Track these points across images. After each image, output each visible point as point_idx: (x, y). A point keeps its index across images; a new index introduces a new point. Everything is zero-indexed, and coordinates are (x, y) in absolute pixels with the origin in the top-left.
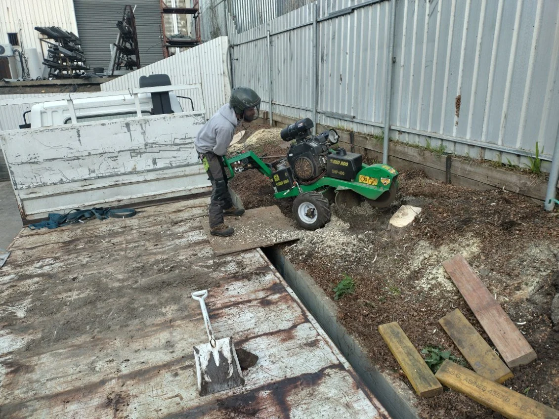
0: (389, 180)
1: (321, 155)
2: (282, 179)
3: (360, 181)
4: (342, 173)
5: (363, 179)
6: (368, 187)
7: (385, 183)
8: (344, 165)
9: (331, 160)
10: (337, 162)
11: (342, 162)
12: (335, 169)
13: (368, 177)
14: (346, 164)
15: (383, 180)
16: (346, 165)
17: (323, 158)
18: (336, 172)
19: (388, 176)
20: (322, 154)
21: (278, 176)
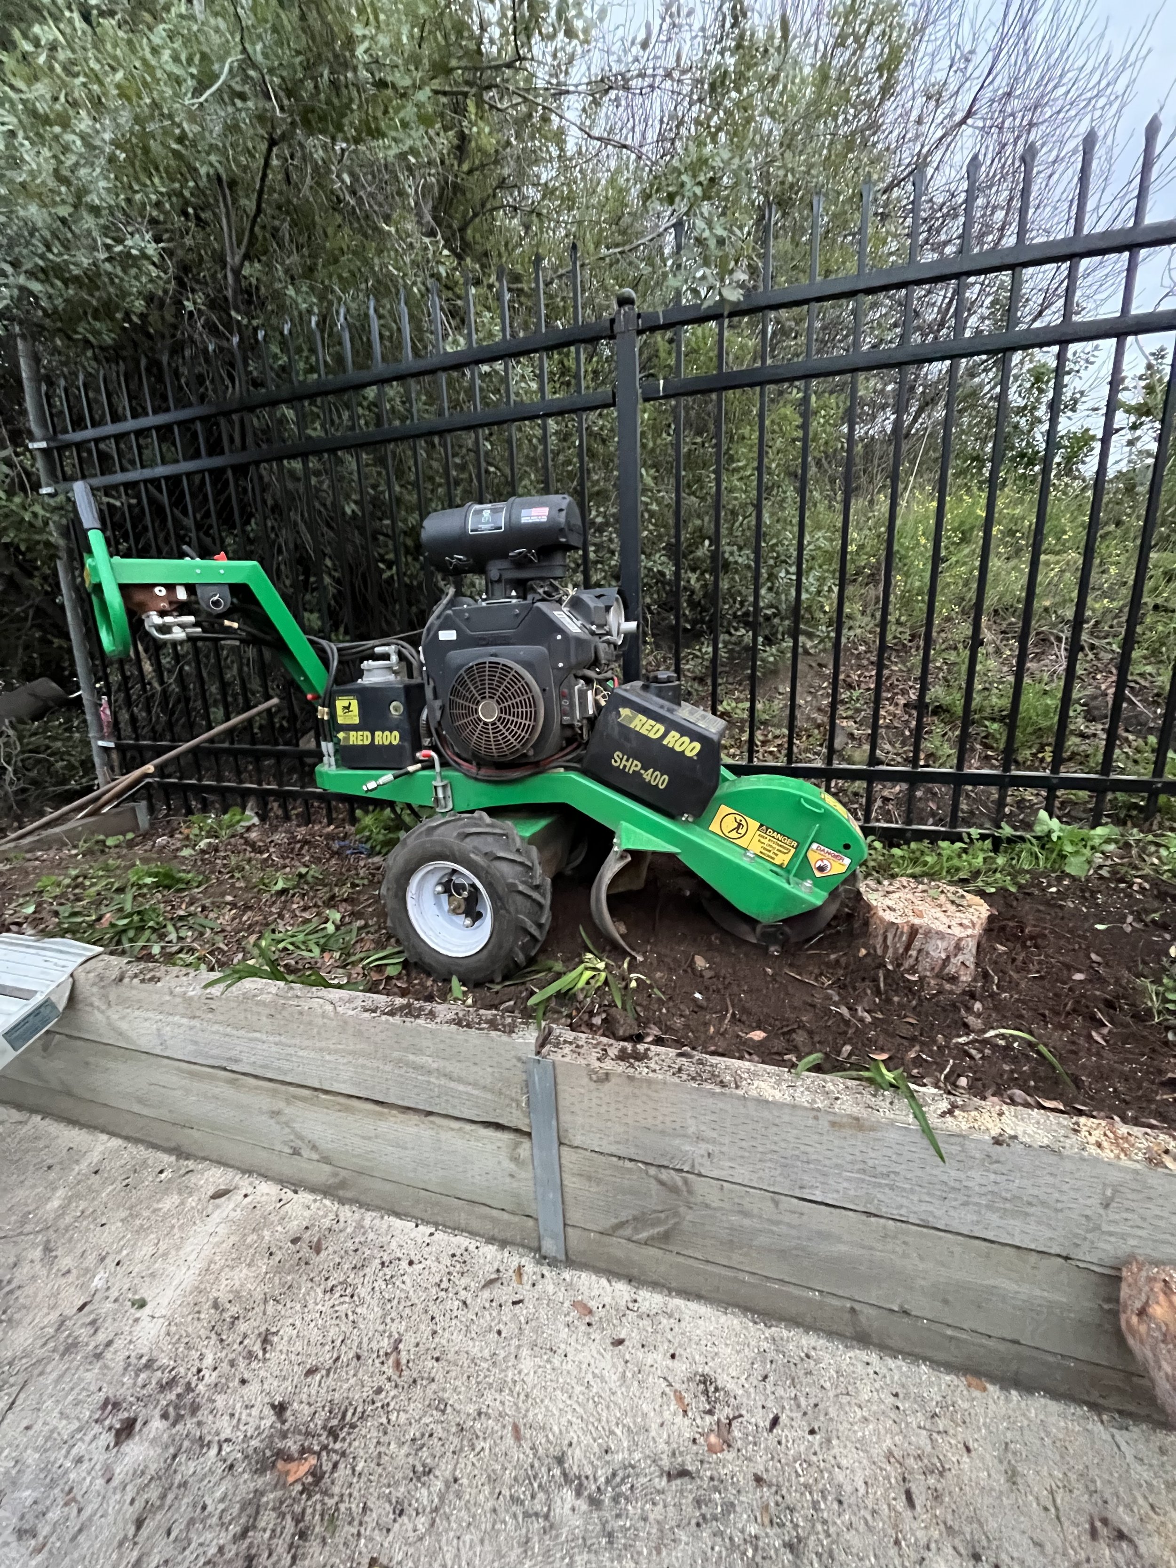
0: (847, 861)
1: (584, 678)
2: (368, 722)
3: (714, 827)
4: (660, 780)
5: (730, 823)
6: (745, 863)
7: (821, 869)
8: (678, 749)
9: (625, 712)
10: (651, 729)
11: (674, 735)
12: (633, 755)
13: (754, 824)
14: (692, 749)
15: (816, 855)
16: (688, 754)
17: (590, 694)
18: (634, 766)
19: (847, 847)
20: (590, 673)
21: (355, 704)
